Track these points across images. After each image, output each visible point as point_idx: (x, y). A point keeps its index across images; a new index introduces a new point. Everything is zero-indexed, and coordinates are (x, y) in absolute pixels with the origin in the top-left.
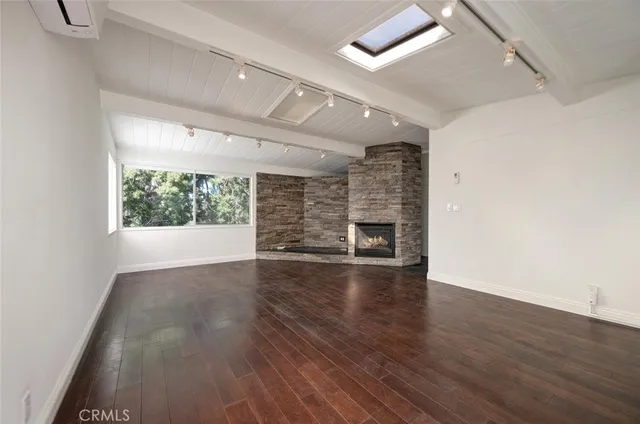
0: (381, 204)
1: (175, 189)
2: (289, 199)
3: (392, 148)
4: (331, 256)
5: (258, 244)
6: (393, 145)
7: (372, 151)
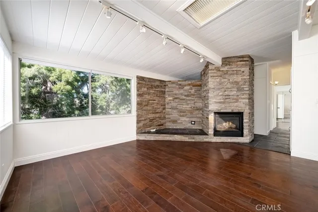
0: (233, 99)
1: (69, 87)
2: (157, 96)
3: (241, 59)
4: (196, 136)
5: (138, 128)
6: (242, 57)
7: (226, 61)
